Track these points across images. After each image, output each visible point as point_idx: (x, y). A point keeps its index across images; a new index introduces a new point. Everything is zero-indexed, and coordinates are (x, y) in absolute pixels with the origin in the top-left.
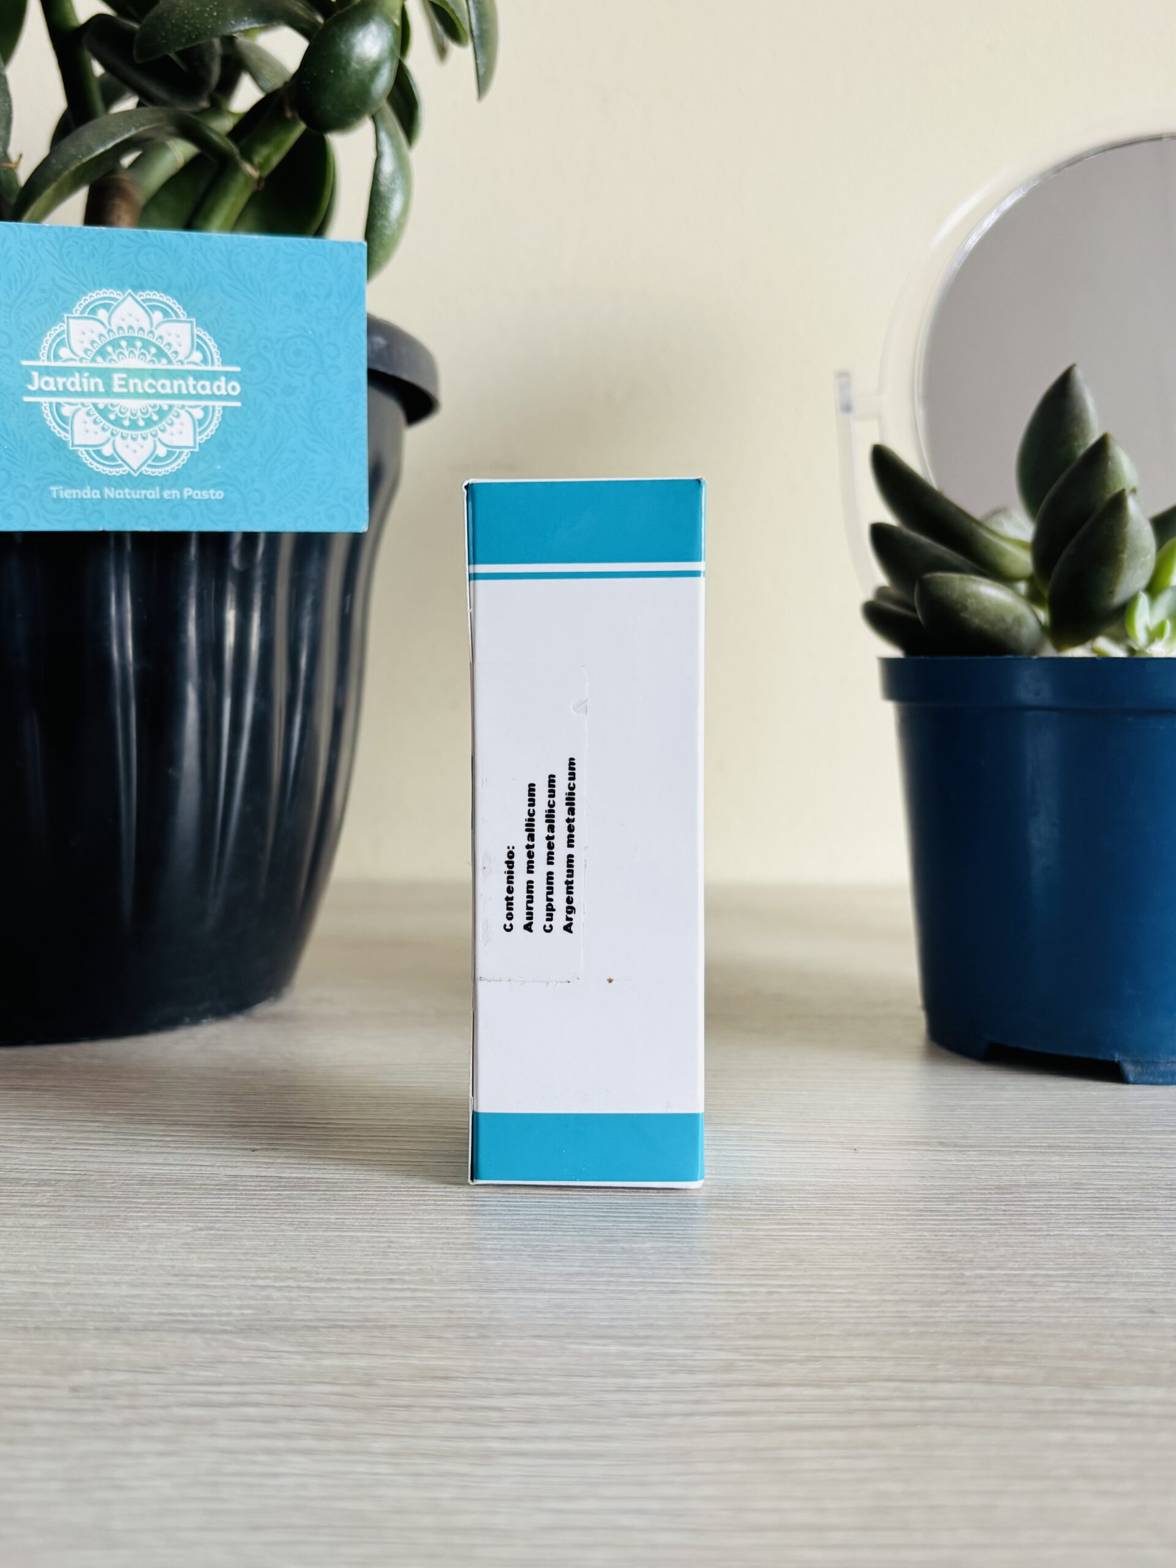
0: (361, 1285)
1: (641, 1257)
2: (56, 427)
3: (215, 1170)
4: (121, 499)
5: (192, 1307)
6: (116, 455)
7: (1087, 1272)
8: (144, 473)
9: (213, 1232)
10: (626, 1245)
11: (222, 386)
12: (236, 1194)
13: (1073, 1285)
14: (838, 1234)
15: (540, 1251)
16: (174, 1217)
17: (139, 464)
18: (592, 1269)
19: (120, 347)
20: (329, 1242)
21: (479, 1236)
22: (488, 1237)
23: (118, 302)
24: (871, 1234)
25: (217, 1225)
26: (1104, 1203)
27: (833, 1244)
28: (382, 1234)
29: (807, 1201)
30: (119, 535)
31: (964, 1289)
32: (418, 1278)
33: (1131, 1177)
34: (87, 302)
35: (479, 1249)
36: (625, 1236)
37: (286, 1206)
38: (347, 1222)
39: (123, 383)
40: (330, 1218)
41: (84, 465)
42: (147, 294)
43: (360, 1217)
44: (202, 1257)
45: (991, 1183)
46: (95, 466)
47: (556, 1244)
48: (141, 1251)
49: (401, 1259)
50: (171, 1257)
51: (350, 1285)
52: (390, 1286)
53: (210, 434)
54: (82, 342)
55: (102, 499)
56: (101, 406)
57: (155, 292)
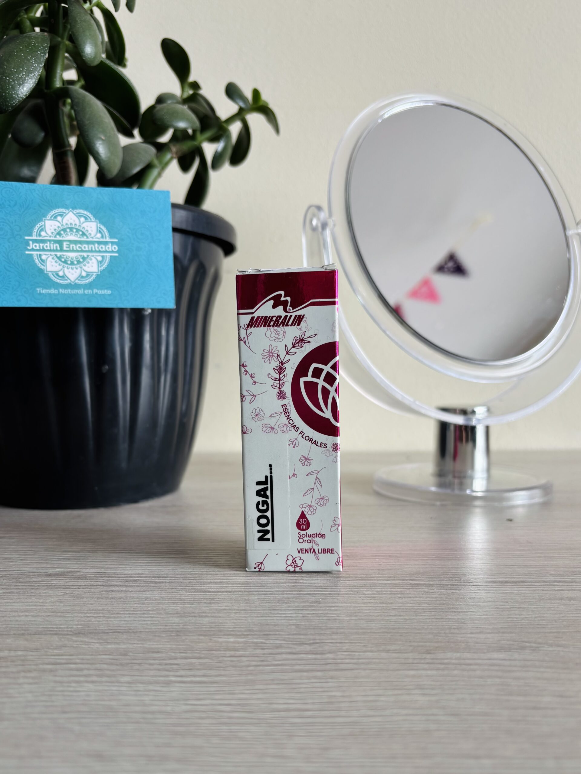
0: (131, 616)
1: (252, 602)
2: (40, 264)
3: (78, 570)
4: (67, 294)
6: (64, 275)
7: (440, 608)
8: (77, 283)
11: (109, 247)
15: (209, 601)
17: (75, 279)
18: (230, 608)
19: (66, 231)
20: (120, 598)
21: (185, 595)
23: (66, 214)
27: (334, 597)
28: (144, 595)
31: (386, 614)
32: (155, 612)
34: (53, 214)
35: (184, 600)
36: (247, 594)
37: (105, 584)
39: (68, 246)
40: (123, 589)
41: (52, 280)
42: (78, 211)
43: (136, 588)
46: (55, 280)
49: (150, 605)
52: (142, 616)
53: (105, 267)
54: (51, 230)
55: (59, 294)
56: (58, 256)
57: (81, 210)
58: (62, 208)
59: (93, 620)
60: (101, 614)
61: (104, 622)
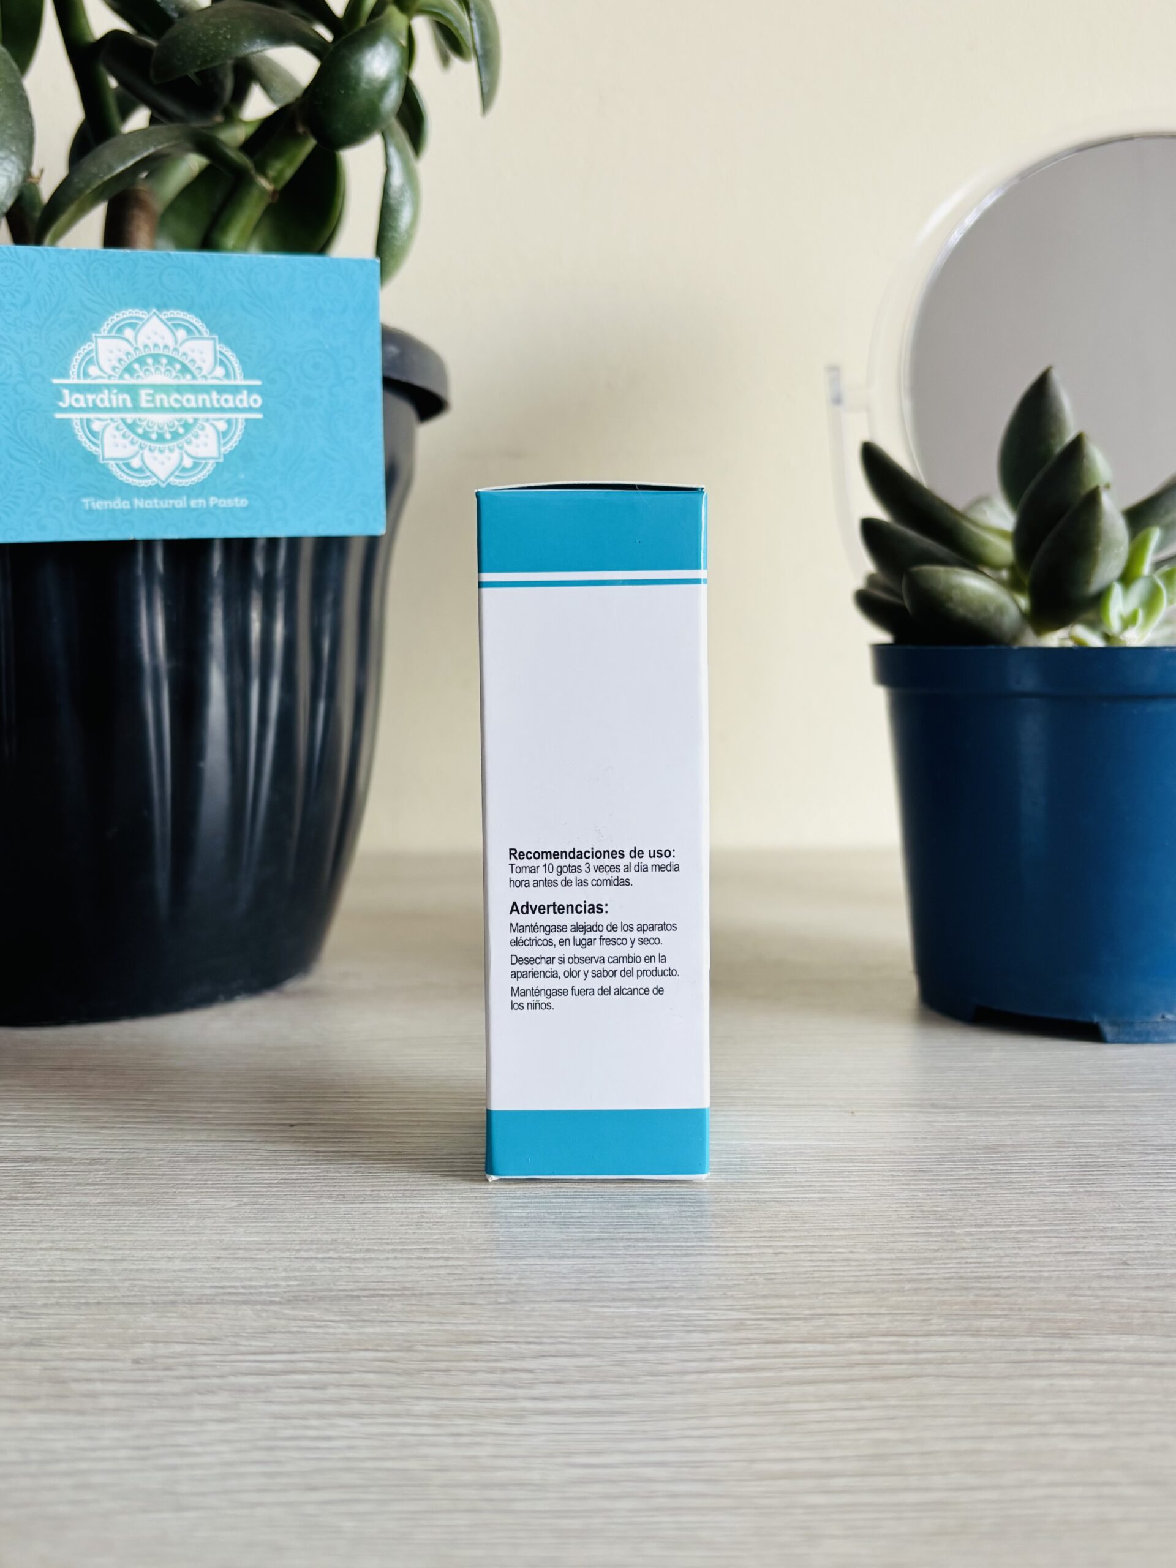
1: (657, 1221)
2: (87, 441)
3: (256, 1146)
4: (150, 509)
5: (241, 1279)
6: (144, 467)
7: (1067, 1227)
8: (173, 484)
9: (256, 1206)
10: (642, 1211)
11: (244, 399)
12: (277, 1169)
13: (1055, 1240)
14: (839, 1195)
16: (219, 1192)
17: (168, 474)
19: (146, 364)
20: (366, 1214)
22: (514, 1205)
23: (144, 320)
24: (869, 1195)
25: (261, 1200)
26: (1083, 1161)
27: (833, 1205)
29: (808, 1164)
30: (149, 544)
33: (1108, 1135)
34: (114, 322)
35: (506, 1217)
36: (641, 1202)
37: (325, 1183)
38: (382, 1194)
39: (150, 398)
41: (114, 477)
42: (171, 313)
44: (248, 1231)
45: (979, 1143)
46: (125, 478)
47: (577, 1211)
48: (191, 1227)
50: (219, 1231)
51: (388, 1255)
52: (424, 1256)
53: (234, 445)
54: (110, 360)
55: (132, 510)
56: (130, 421)
57: (178, 311)
58: (133, 309)
59: (318, 1269)
60: (331, 1252)
61: (344, 1272)
